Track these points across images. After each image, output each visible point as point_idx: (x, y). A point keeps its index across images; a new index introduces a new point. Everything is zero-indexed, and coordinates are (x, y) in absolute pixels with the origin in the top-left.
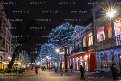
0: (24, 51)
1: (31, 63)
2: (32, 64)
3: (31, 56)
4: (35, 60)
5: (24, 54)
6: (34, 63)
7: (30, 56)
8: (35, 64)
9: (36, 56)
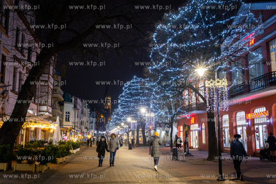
0: (79, 101)
1: (97, 129)
2: (98, 132)
3: (97, 114)
4: (106, 122)
5: (78, 107)
6: (104, 130)
7: (95, 115)
8: (105, 132)
9: (108, 114)
